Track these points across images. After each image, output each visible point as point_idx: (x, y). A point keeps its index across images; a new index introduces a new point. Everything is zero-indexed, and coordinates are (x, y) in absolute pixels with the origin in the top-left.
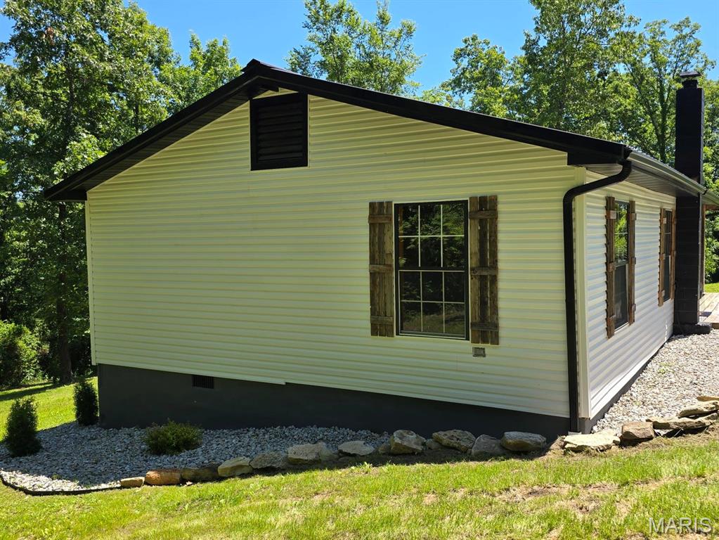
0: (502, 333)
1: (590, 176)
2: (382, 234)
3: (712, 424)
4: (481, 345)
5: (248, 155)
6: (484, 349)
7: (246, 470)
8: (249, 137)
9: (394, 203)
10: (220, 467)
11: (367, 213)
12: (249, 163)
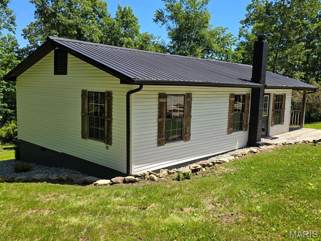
0: (113, 141)
1: (135, 87)
2: (85, 101)
3: (139, 180)
4: (108, 145)
5: (53, 69)
6: (108, 147)
7: (23, 180)
8: (54, 63)
9: (88, 91)
10: (15, 179)
11: (81, 94)
12: (53, 72)
